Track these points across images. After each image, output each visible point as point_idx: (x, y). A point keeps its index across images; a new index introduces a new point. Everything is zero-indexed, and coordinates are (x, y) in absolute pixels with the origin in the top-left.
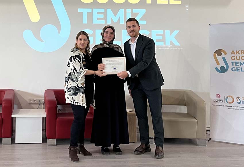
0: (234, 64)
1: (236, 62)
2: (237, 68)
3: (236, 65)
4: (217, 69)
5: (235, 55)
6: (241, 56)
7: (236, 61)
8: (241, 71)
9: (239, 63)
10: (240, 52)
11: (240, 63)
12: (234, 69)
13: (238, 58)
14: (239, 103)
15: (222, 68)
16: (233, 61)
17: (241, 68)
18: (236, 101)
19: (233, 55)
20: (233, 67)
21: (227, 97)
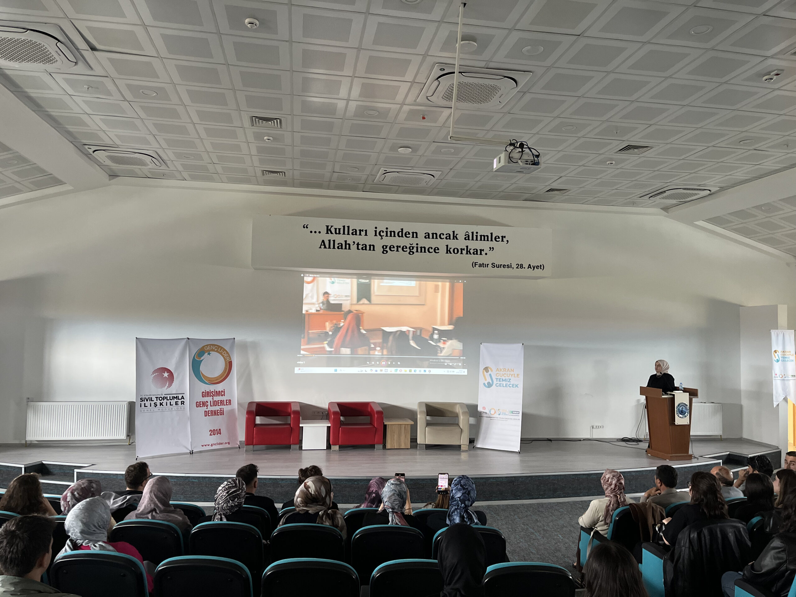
0: (498, 380)
1: (500, 379)
2: (500, 384)
3: (499, 381)
4: (484, 384)
5: (499, 373)
6: (503, 373)
7: (499, 377)
8: (503, 386)
9: (501, 380)
10: (503, 370)
11: (503, 379)
12: (497, 385)
13: (501, 375)
14: (499, 414)
15: (489, 383)
16: (497, 377)
17: (503, 384)
18: (497, 413)
19: (498, 372)
20: (497, 383)
21: (491, 410)
